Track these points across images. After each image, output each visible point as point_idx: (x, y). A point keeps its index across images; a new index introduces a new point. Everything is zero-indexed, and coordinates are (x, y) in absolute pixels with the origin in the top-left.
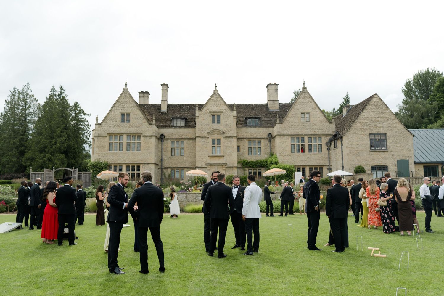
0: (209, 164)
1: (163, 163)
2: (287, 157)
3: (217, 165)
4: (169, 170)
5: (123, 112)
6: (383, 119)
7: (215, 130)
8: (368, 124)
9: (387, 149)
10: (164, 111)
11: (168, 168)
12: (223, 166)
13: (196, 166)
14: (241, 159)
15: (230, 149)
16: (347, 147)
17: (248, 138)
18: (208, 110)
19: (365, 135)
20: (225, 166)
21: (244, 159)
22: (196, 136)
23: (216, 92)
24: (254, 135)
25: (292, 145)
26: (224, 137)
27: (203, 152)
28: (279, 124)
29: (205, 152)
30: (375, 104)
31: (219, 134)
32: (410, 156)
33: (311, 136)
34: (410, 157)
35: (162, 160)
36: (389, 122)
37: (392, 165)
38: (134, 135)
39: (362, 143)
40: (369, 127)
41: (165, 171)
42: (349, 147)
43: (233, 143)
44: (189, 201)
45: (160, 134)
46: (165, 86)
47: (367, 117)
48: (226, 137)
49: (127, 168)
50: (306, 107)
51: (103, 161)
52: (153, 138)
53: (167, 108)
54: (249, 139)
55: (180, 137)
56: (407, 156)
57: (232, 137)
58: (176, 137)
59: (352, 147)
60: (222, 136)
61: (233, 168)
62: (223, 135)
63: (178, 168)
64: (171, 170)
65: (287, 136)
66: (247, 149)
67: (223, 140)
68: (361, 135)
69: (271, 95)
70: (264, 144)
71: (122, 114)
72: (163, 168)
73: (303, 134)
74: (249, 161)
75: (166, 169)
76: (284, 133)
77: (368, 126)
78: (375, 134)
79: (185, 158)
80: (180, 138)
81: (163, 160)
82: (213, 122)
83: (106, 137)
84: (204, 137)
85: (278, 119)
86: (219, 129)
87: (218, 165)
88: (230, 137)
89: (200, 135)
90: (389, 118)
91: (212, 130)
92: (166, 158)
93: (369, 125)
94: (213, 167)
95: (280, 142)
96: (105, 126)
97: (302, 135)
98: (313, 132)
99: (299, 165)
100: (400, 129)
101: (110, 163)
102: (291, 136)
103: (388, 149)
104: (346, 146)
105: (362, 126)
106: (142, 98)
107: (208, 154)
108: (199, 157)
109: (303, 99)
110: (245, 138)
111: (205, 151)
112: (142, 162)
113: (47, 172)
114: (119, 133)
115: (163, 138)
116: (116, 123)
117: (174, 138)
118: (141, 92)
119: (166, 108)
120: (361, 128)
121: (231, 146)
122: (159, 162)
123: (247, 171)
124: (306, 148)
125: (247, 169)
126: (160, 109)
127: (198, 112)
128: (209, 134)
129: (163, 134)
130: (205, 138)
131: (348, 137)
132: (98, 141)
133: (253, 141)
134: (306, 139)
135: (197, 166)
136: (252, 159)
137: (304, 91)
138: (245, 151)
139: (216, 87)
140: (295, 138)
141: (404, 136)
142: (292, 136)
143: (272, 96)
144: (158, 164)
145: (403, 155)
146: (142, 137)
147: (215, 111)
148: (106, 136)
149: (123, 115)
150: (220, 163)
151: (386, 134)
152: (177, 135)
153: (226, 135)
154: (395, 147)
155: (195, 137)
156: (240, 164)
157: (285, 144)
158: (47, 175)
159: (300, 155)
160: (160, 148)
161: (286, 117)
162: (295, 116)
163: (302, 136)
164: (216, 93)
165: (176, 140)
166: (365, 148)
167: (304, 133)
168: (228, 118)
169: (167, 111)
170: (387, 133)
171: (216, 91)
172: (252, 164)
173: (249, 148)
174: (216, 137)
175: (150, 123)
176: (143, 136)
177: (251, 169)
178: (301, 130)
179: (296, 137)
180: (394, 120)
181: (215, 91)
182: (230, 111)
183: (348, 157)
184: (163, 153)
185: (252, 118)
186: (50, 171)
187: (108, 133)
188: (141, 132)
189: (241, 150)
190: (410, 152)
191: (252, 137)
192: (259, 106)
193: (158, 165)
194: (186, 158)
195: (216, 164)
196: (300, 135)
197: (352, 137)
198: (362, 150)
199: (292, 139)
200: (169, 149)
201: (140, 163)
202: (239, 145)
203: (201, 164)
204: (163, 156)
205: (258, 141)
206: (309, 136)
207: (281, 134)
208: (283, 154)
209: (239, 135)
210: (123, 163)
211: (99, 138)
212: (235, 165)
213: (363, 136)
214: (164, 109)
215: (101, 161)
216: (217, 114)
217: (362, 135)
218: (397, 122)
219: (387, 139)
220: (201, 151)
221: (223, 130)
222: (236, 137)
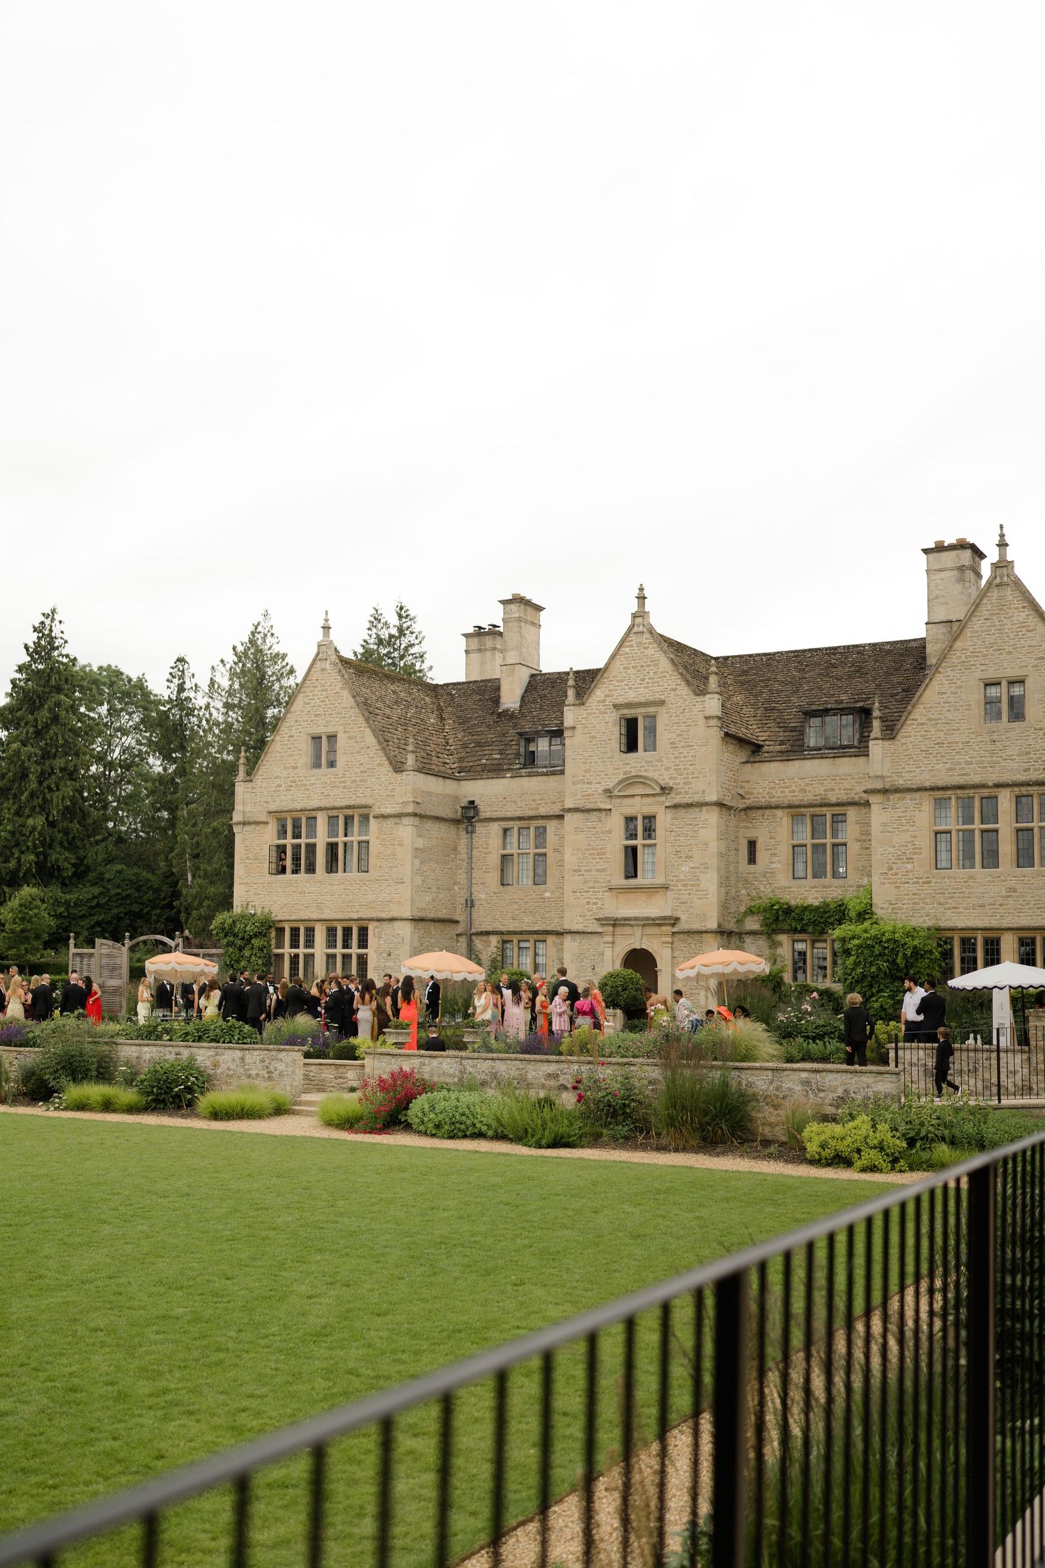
0: (607, 919)
1: (475, 916)
2: (913, 888)
3: (639, 925)
4: (494, 940)
5: (317, 730)
7: (631, 781)
10: (511, 705)
11: (488, 933)
12: (663, 928)
13: (565, 927)
14: (762, 895)
15: (691, 857)
17: (790, 806)
18: (608, 699)
20: (668, 929)
21: (771, 895)
22: (566, 807)
23: (638, 620)
24: (815, 792)
25: (936, 833)
26: (668, 807)
27: (589, 870)
28: (880, 742)
29: (598, 871)
31: (648, 795)
33: (1029, 788)
35: (470, 904)
38: (350, 812)
41: (478, 943)
43: (702, 833)
44: (249, 1076)
45: (464, 803)
46: (513, 607)
48: (676, 806)
49: (328, 935)
50: (1010, 653)
51: (259, 911)
52: (406, 821)
53: (526, 691)
54: (795, 810)
55: (532, 809)
57: (702, 805)
58: (519, 814)
60: (661, 803)
61: (704, 935)
62: (663, 798)
63: (521, 933)
64: (504, 942)
65: (917, 795)
66: (784, 851)
67: (664, 821)
69: (937, 598)
70: (857, 827)
71: (313, 738)
72: (474, 934)
73: (990, 784)
74: (793, 903)
75: (485, 938)
76: (901, 782)
79: (547, 895)
80: (531, 813)
81: (472, 901)
82: (631, 746)
83: (267, 823)
84: (595, 810)
85: (876, 718)
86: (650, 774)
87: (644, 925)
88: (689, 806)
89: (579, 804)
91: (621, 776)
92: (483, 896)
94: (627, 930)
95: (884, 824)
96: (265, 784)
97: (984, 786)
98: (1036, 770)
99: (970, 924)
101: (277, 918)
102: (932, 793)
106: (475, 657)
107: (609, 878)
108: (575, 892)
109: (994, 618)
110: (777, 807)
111: (598, 867)
112: (374, 915)
113: (104, 951)
114: (301, 810)
115: (473, 817)
116: (296, 771)
117: (509, 815)
118: (471, 630)
119: (519, 692)
121: (697, 844)
122: (459, 911)
123: (786, 946)
124: (1007, 848)
125: (783, 938)
126: (496, 701)
127: (572, 708)
128: (610, 797)
129: (472, 802)
130: (596, 814)
132: (244, 840)
133: (813, 816)
134: (1005, 802)
135: (568, 925)
136: (806, 898)
137: (998, 580)
138: (775, 859)
139: (642, 598)
140: (953, 802)
142: (939, 794)
143: (941, 600)
144: (457, 918)
146: (372, 820)
147: (636, 700)
148: (265, 820)
149: (316, 739)
150: (653, 916)
152: (520, 804)
153: (678, 800)
155: (563, 810)
156: (756, 918)
157: (904, 831)
158: (104, 961)
159: (971, 877)
160: (465, 856)
161: (913, 707)
162: (950, 700)
163: (985, 792)
164: (639, 626)
165: (518, 822)
167: (993, 777)
168: (683, 728)
169: (521, 706)
171: (640, 615)
172: (802, 919)
173: (794, 847)
174: (639, 807)
175: (398, 767)
176: (376, 817)
177: (806, 941)
178: (983, 762)
179: (958, 798)
181: (634, 616)
182: (692, 696)
184: (474, 875)
185: (826, 712)
186: (114, 948)
187: (270, 810)
188: (369, 802)
189: (761, 855)
191: (808, 798)
192: (889, 652)
193: (457, 922)
194: (552, 892)
195: (636, 919)
196: (975, 787)
199: (940, 804)
200: (494, 860)
201: (364, 917)
202: (751, 834)
203: (581, 920)
204: (475, 888)
205: (833, 815)
206: (1016, 789)
207: (888, 786)
208: (896, 874)
209: (755, 791)
210: (315, 918)
211: (247, 828)
212: (712, 924)
214: (511, 698)
215: (252, 912)
216: (643, 710)
220: (583, 868)
221: (667, 777)
222: (720, 805)
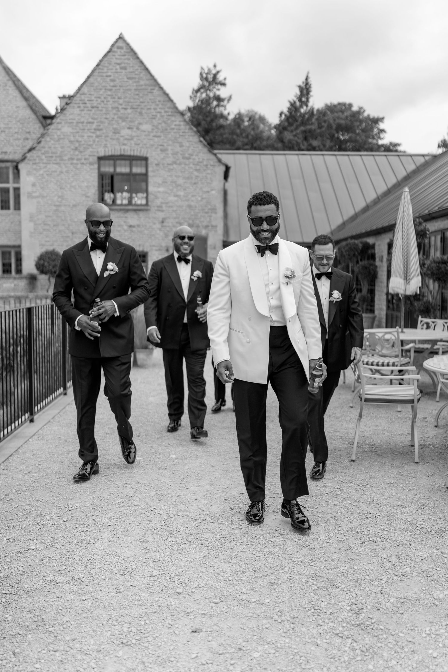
6: (141, 113)
8: (95, 129)
9: (147, 204)
16: (30, 196)
19: (83, 161)
30: (118, 67)
32: (214, 223)
34: (213, 226)
36: (155, 122)
37: (160, 250)
39: (73, 184)
40: (97, 136)
42: (37, 197)
47: (93, 107)
56: (205, 224)
59: (45, 195)
68: (73, 159)
77: (94, 135)
78: (114, 158)
90: (159, 110)
93: (98, 133)
100: (187, 144)
103: (150, 203)
104: (29, 193)
105: (78, 132)
120: (72, 139)
131: (35, 166)
141: (198, 167)
145: (191, 222)
151: (146, 159)
154: (172, 198)
166: (84, 198)
170: (148, 155)
180: (173, 119)
183: (32, 225)
190: (213, 215)
197: (46, 167)
198: (74, 206)
213: (77, 164)
217: (75, 161)
218: (180, 125)
219: (150, 174)
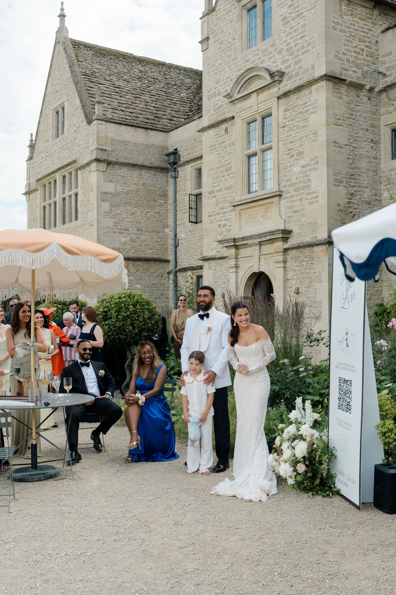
1: (179, 254)
3: (255, 245)
5: (57, 105)
12: (276, 245)
13: (205, 254)
15: (302, 153)
20: (279, 245)
26: (278, 98)
29: (226, 189)
31: (261, 89)
35: (176, 244)
38: (70, 169)
43: (313, 119)
45: (170, 151)
48: (286, 94)
52: (93, 167)
57: (310, 84)
60: (273, 95)
61: (316, 248)
62: (276, 89)
67: (276, 115)
72: (179, 271)
75: (185, 274)
81: (177, 241)
83: (37, 190)
84: (223, 121)
86: (263, 64)
87: (260, 244)
88: (300, 89)
89: (213, 118)
92: (183, 236)
94: (246, 251)
96: (37, 159)
107: (236, 193)
108: (210, 216)
111: (226, 184)
115: (177, 163)
116: (49, 143)
121: (307, 136)
122: (169, 251)
128: (231, 102)
129: (176, 150)
130: (224, 126)
144: (168, 258)
146: (79, 172)
149: (57, 112)
150: (266, 231)
153: (289, 86)
160: (172, 201)
174: (256, 106)
175: (90, 119)
176: (81, 169)
184: (177, 217)
187: (37, 179)
193: (167, 261)
195: (253, 237)
204: (178, 229)
211: (31, 196)
212: (323, 233)
220: (216, 189)
221: (279, 62)
222: (329, 77)
